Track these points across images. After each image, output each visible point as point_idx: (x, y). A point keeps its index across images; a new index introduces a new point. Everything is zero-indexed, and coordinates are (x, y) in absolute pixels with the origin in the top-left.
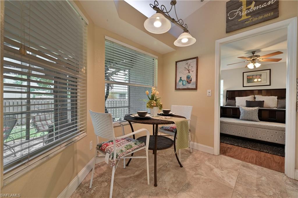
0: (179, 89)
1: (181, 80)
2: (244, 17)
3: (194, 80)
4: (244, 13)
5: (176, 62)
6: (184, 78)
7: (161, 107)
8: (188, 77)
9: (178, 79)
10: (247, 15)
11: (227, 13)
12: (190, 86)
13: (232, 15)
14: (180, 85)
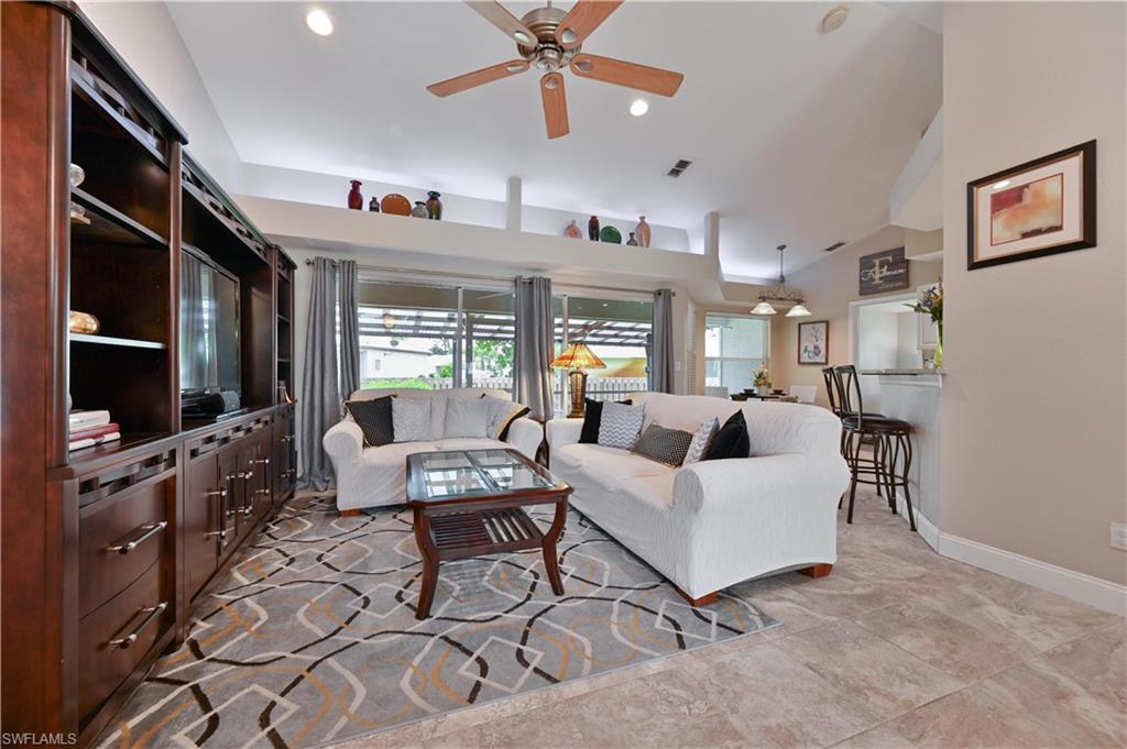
0: (804, 364)
1: (806, 350)
2: (877, 282)
3: (823, 351)
4: (877, 276)
5: (800, 325)
6: (811, 348)
7: (770, 386)
8: (816, 347)
9: (803, 348)
10: (881, 279)
11: (861, 270)
12: (818, 359)
13: (865, 275)
14: (805, 358)
